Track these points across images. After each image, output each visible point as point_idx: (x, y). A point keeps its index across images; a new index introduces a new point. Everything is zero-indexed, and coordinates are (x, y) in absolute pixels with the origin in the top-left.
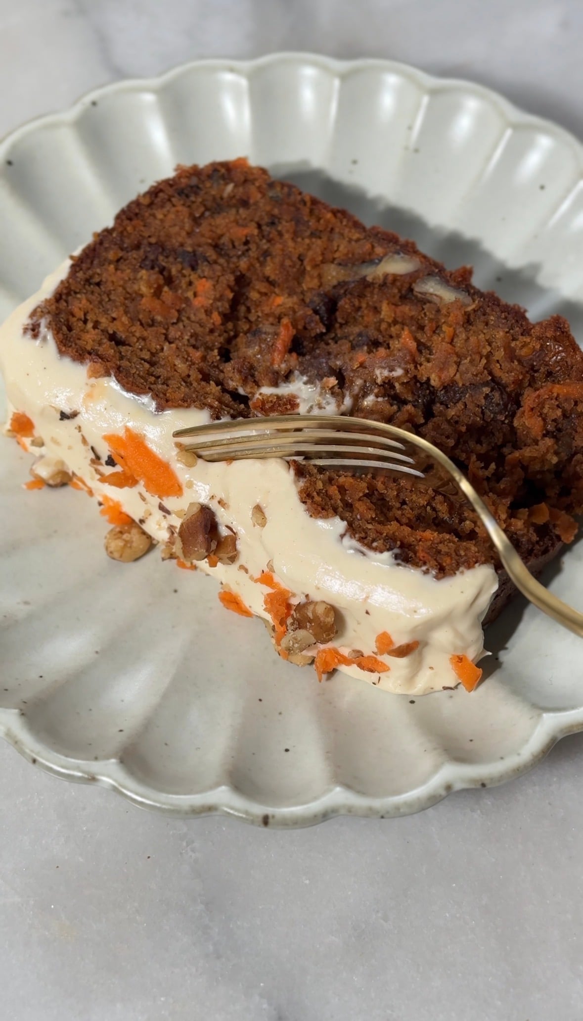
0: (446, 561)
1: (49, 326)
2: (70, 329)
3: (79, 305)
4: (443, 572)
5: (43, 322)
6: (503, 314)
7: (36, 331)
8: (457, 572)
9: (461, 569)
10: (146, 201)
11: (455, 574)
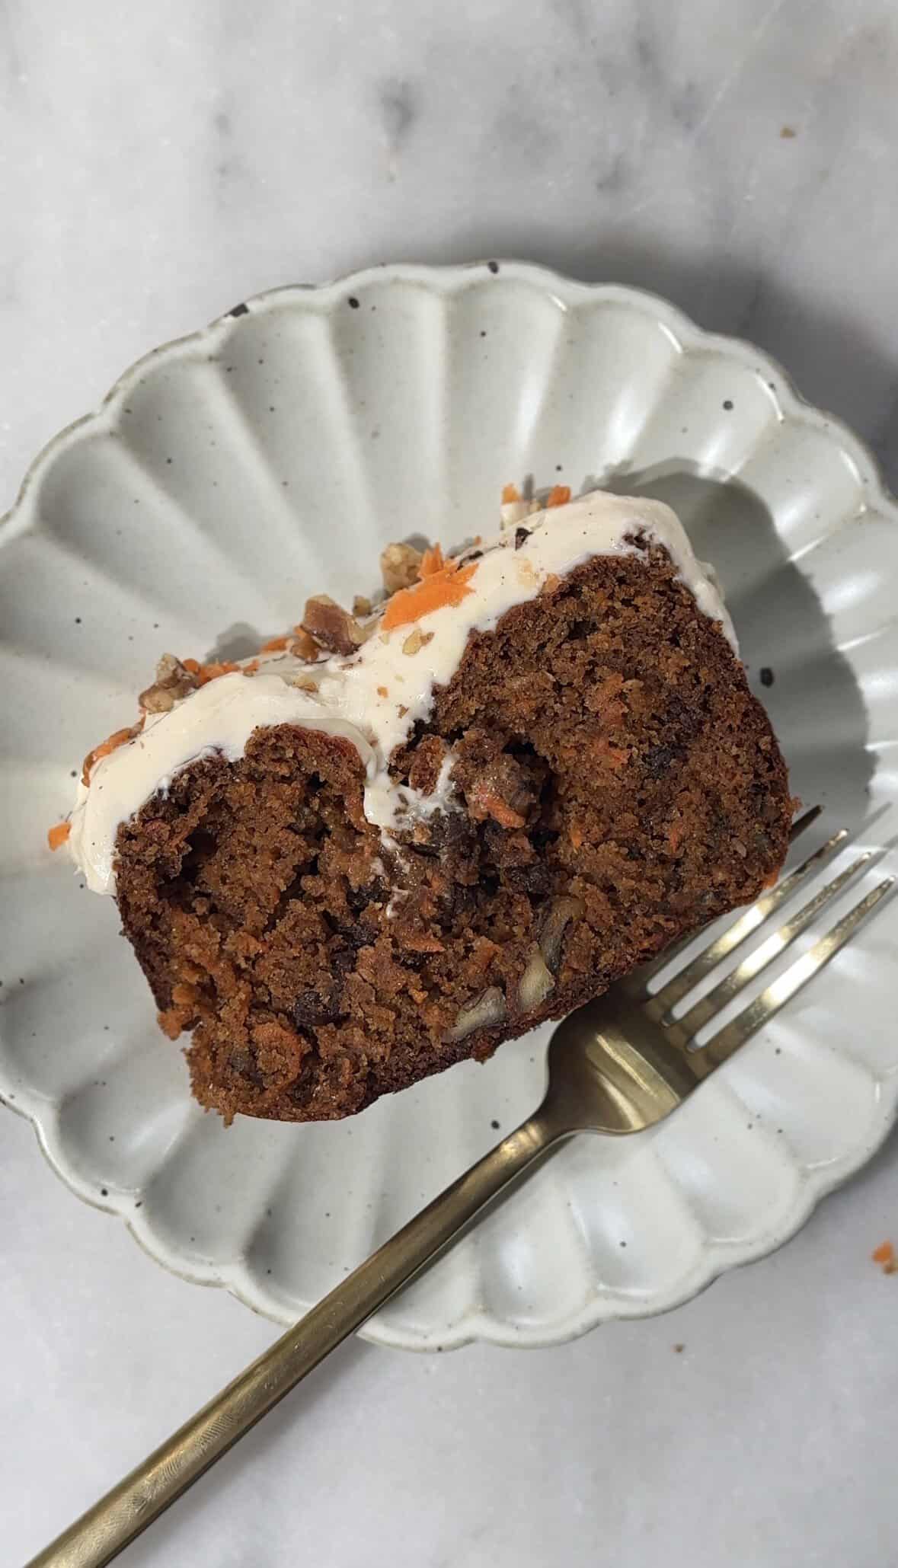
0: (136, 846)
1: (632, 557)
2: (621, 581)
3: (649, 604)
4: (126, 836)
5: (641, 554)
6: (410, 1069)
7: (635, 542)
8: (117, 850)
9: (119, 856)
10: (764, 743)
11: (116, 847)
